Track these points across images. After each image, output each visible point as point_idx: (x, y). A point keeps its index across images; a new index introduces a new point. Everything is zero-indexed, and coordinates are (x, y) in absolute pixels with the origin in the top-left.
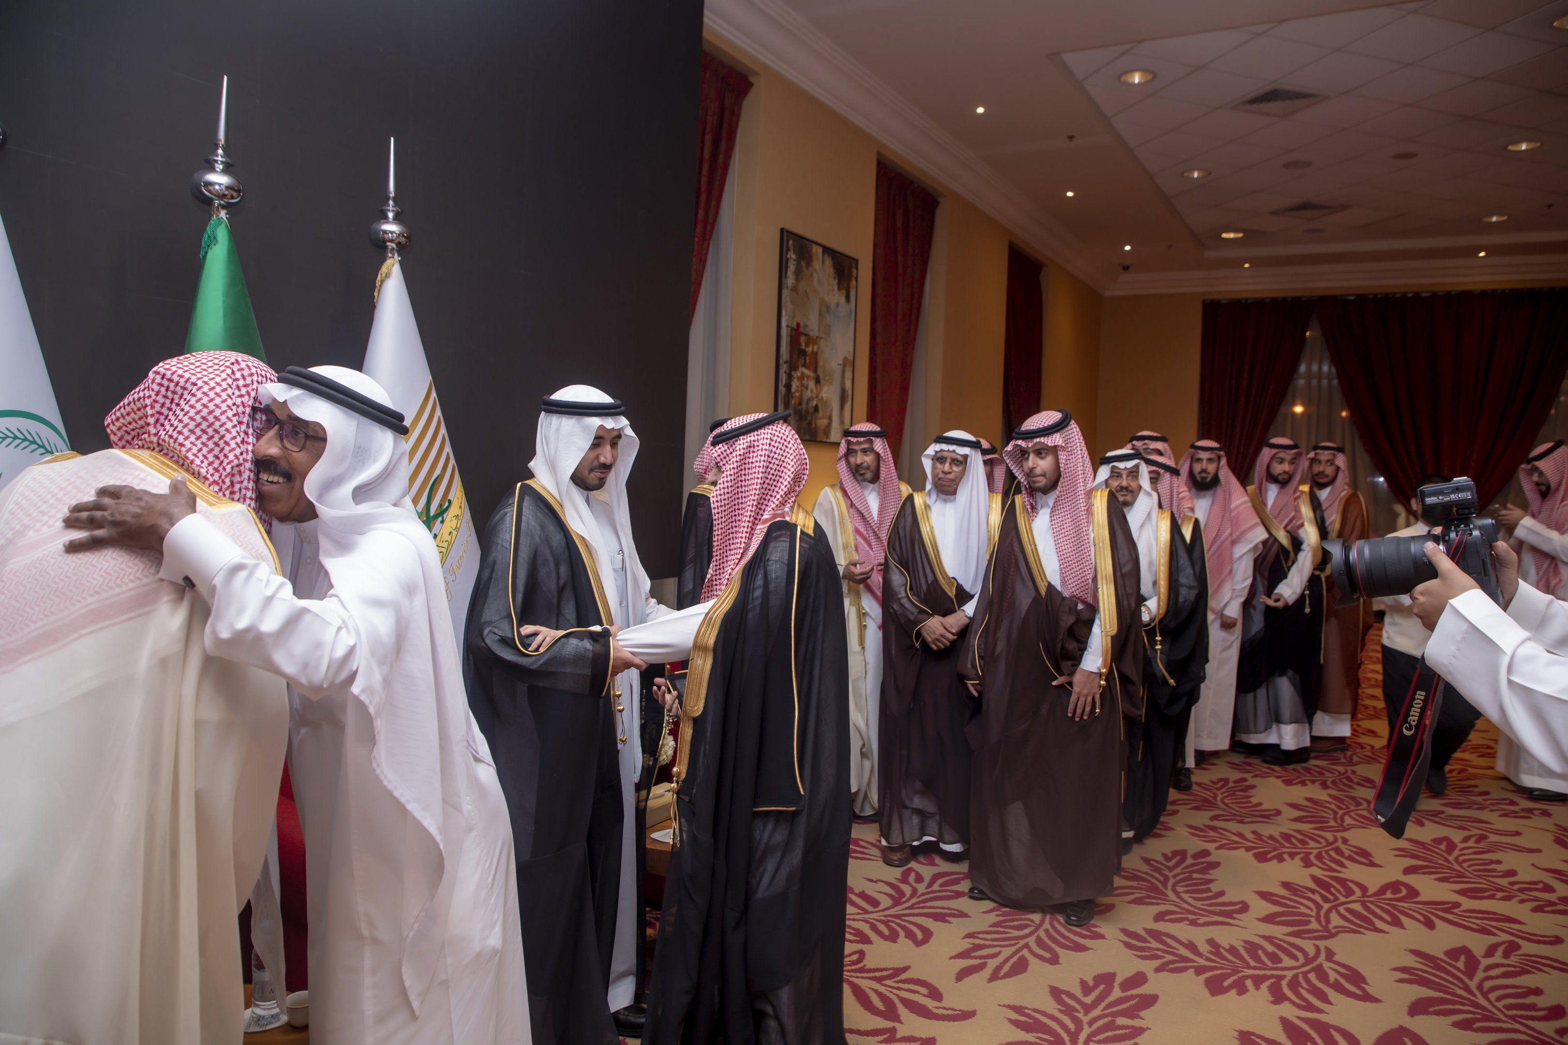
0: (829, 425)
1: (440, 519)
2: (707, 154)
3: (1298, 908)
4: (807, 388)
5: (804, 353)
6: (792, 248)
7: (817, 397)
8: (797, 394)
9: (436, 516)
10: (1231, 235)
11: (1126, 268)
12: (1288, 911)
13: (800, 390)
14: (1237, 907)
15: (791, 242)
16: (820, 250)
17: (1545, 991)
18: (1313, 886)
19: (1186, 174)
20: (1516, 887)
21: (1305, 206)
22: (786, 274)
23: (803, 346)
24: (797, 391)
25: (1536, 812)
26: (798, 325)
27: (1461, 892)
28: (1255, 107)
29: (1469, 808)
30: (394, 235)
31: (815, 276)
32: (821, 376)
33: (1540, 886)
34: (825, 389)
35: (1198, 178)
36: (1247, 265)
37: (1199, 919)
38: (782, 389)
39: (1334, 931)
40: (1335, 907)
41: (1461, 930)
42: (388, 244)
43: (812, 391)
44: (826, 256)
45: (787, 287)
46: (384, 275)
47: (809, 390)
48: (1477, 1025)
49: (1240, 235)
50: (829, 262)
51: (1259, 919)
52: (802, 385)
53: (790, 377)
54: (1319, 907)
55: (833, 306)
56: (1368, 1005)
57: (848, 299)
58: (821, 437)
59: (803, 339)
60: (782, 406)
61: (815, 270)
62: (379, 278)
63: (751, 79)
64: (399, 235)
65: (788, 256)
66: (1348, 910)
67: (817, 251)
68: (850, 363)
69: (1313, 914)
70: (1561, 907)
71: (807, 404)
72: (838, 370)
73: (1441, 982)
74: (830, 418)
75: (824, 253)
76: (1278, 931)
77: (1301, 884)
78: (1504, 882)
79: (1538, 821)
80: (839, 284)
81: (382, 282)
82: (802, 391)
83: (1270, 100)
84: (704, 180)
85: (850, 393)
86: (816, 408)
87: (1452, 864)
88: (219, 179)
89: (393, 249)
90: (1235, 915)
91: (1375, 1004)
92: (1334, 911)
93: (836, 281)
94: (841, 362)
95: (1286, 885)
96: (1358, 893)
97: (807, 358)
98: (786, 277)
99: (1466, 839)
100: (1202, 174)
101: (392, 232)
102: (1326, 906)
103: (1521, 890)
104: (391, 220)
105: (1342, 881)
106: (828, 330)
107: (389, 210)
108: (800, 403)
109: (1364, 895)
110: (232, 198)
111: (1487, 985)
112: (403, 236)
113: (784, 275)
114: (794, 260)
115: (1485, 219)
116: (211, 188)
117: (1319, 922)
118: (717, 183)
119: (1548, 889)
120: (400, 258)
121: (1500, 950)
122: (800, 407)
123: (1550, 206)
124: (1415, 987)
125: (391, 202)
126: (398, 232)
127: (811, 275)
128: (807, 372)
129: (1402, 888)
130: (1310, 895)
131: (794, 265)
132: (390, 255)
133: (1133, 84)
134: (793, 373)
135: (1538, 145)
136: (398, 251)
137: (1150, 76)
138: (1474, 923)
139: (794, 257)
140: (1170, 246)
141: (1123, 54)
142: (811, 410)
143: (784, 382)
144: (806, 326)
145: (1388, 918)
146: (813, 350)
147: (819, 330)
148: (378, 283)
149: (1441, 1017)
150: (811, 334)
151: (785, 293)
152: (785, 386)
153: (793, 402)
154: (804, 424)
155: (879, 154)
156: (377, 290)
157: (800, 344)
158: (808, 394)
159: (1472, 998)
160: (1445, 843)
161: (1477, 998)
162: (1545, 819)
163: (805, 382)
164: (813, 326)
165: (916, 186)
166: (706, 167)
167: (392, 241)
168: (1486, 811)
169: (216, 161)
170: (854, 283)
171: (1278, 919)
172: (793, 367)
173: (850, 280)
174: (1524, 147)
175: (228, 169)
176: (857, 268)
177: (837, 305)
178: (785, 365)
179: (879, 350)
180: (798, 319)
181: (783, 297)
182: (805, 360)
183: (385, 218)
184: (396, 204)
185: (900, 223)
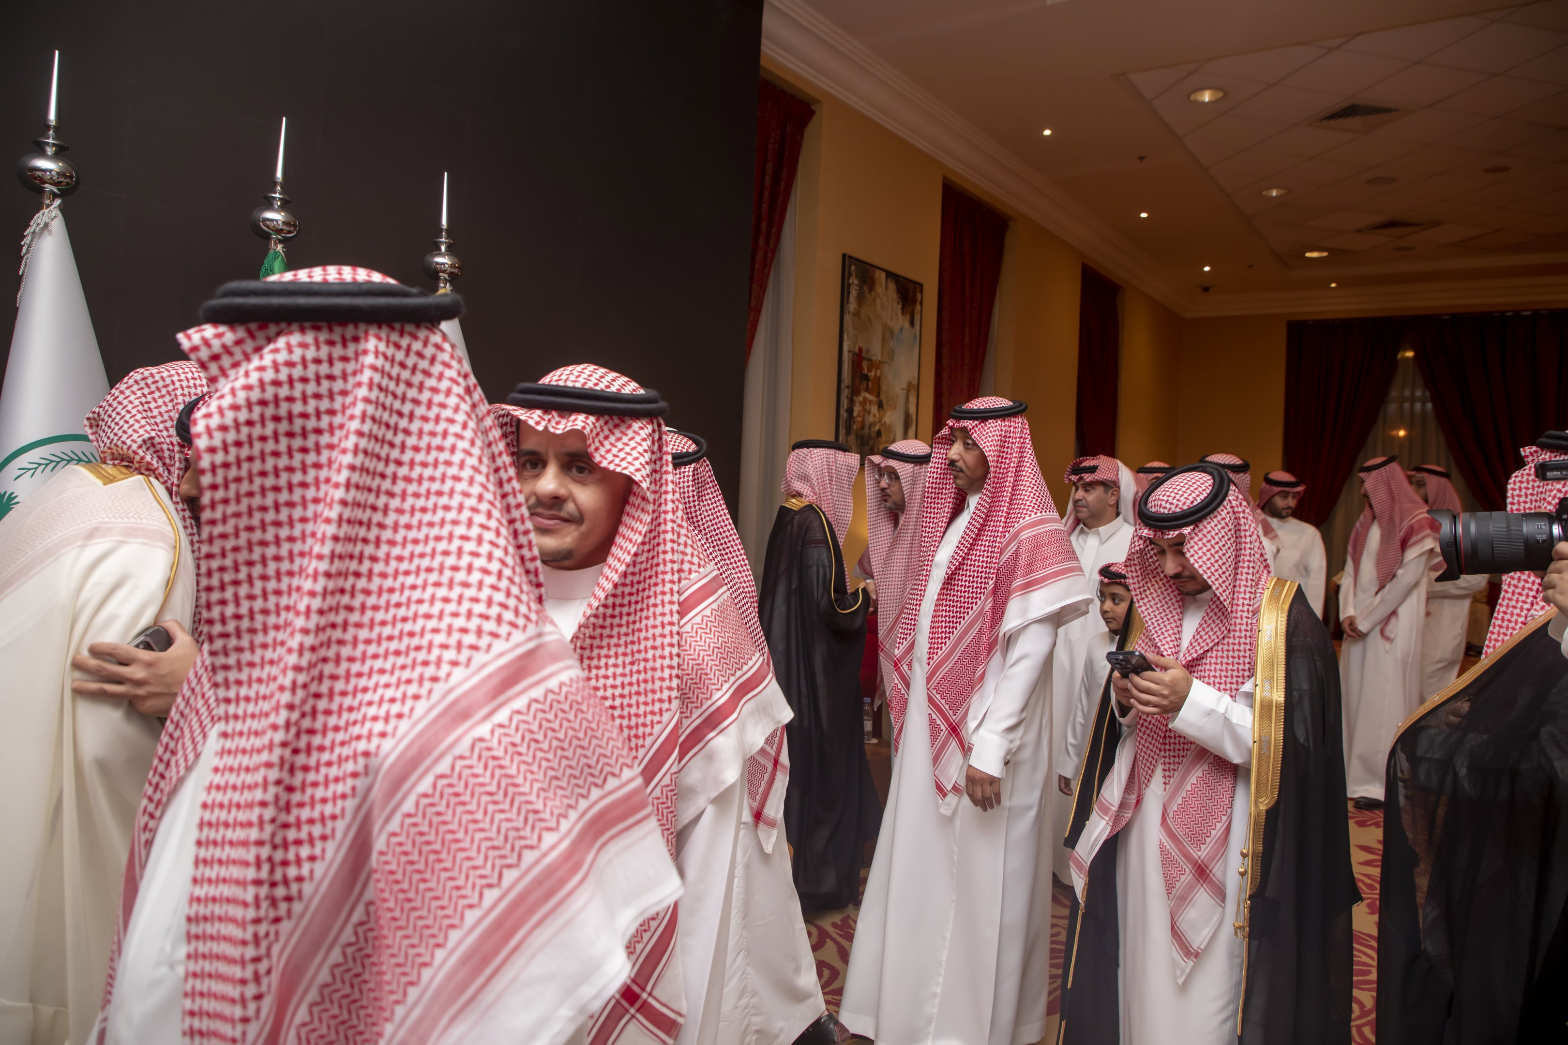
2: (768, 181)
4: (869, 413)
5: (866, 378)
6: (854, 273)
8: (859, 419)
10: (1315, 255)
11: (1206, 289)
15: (853, 268)
16: (883, 275)
19: (1264, 193)
21: (1392, 224)
22: (848, 299)
23: (865, 371)
24: (859, 416)
26: (860, 350)
28: (1332, 123)
30: (447, 267)
31: (878, 301)
32: (884, 401)
34: (888, 413)
35: (1276, 197)
36: (1333, 285)
38: (844, 414)
42: (441, 275)
43: (874, 416)
44: (889, 281)
45: (849, 313)
47: (872, 415)
49: (1325, 254)
50: (892, 286)
55: (896, 330)
57: (912, 323)
59: (865, 364)
61: (879, 295)
63: (813, 107)
64: (451, 266)
65: (850, 282)
67: (881, 276)
68: (914, 388)
71: (870, 428)
72: (902, 395)
75: (887, 277)
80: (903, 309)
82: (864, 416)
83: (1349, 116)
84: (765, 207)
85: (914, 418)
86: (879, 433)
88: (275, 216)
89: (446, 277)
93: (900, 306)
94: (905, 386)
97: (870, 383)
98: (848, 302)
100: (1281, 192)
101: (443, 264)
104: (443, 252)
106: (891, 355)
107: (441, 244)
108: (862, 428)
110: (289, 232)
112: (455, 267)
113: (846, 300)
114: (857, 285)
116: (268, 223)
118: (778, 210)
125: (444, 237)
126: (450, 264)
127: (874, 300)
131: (856, 290)
132: (442, 285)
133: (1204, 103)
134: (855, 398)
136: (449, 281)
137: (1220, 94)
139: (856, 282)
140: (1251, 266)
141: (1191, 73)
142: (874, 435)
143: (845, 407)
144: (869, 351)
146: (875, 376)
147: (882, 355)
150: (874, 358)
151: (847, 318)
152: (847, 411)
155: (945, 178)
157: (862, 369)
158: (871, 419)
164: (876, 351)
165: (984, 208)
166: (767, 194)
167: (444, 271)
169: (274, 198)
170: (918, 307)
173: (915, 304)
175: (285, 206)
176: (921, 292)
177: (901, 329)
178: (847, 390)
179: (945, 374)
180: (860, 344)
181: (845, 322)
183: (438, 251)
184: (448, 238)
185: (967, 248)
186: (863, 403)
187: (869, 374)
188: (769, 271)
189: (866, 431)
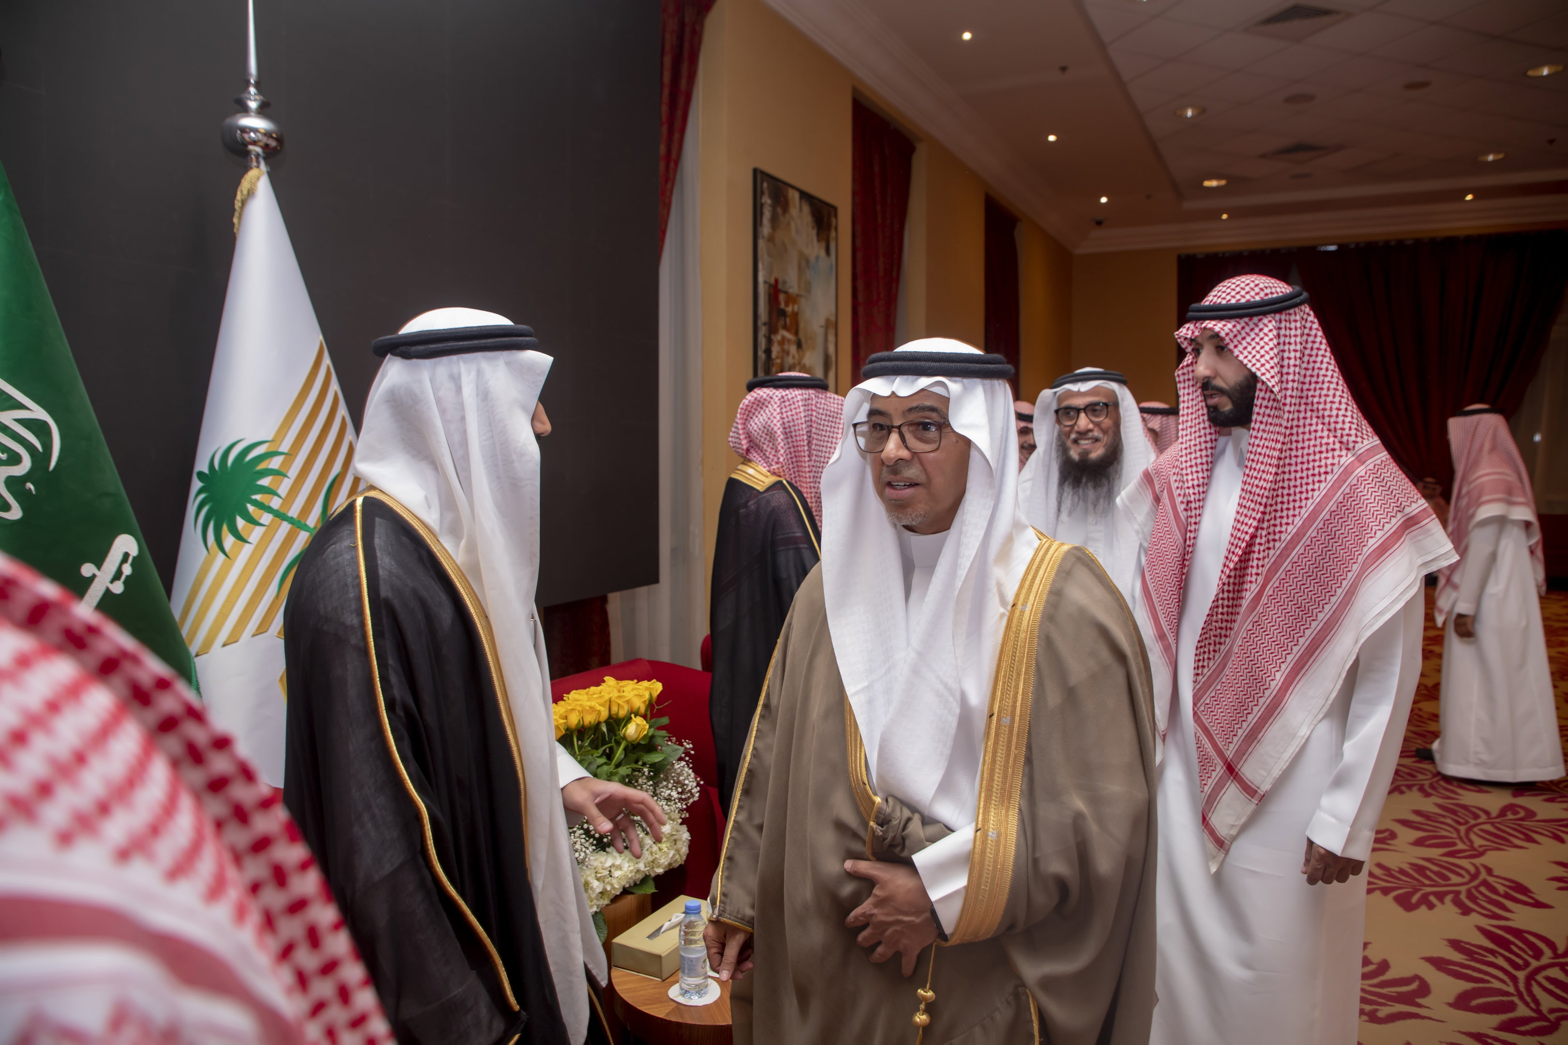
2: (667, 76)
3: (1488, 982)
4: (788, 353)
5: (783, 313)
6: (766, 192)
8: (778, 361)
10: (1214, 183)
11: (1100, 223)
12: (1480, 988)
13: (780, 354)
14: (1414, 986)
15: (765, 185)
16: (796, 195)
18: (1491, 946)
19: (1179, 112)
21: (1297, 148)
22: (761, 222)
24: (777, 357)
26: (776, 281)
30: (259, 134)
31: (793, 224)
32: (803, 340)
34: (808, 353)
35: (1192, 116)
36: (1225, 216)
37: (1377, 1010)
38: (762, 355)
39: (1552, 1017)
40: (1530, 978)
42: (251, 147)
43: (794, 357)
44: (803, 201)
45: (763, 237)
46: (245, 192)
47: (791, 357)
49: (1223, 183)
50: (806, 209)
51: (1450, 1005)
52: (783, 351)
53: (769, 341)
54: (1514, 979)
55: (812, 259)
57: (828, 251)
59: (782, 297)
61: (793, 218)
62: (238, 197)
64: (267, 133)
65: (763, 201)
66: (1548, 979)
67: (794, 196)
68: (832, 325)
69: (1511, 989)
72: (820, 332)
75: (800, 198)
76: (1487, 1023)
77: (1473, 942)
80: (818, 235)
81: (244, 203)
82: (783, 355)
84: (664, 106)
85: (834, 359)
89: (258, 155)
90: (1420, 1001)
92: (1533, 983)
93: (814, 232)
94: (822, 323)
95: (1456, 944)
96: (1548, 952)
97: (788, 320)
98: (761, 225)
100: (1196, 112)
101: (255, 130)
102: (1521, 975)
104: (252, 114)
105: (1518, 933)
106: (808, 287)
107: (250, 99)
109: (1556, 956)
112: (271, 137)
113: (758, 224)
114: (770, 206)
117: (1527, 1004)
118: (679, 113)
120: (268, 168)
123: (1550, 141)
125: (252, 90)
126: (263, 131)
127: (788, 224)
128: (789, 336)
130: (1491, 958)
131: (769, 211)
132: (253, 164)
134: (773, 337)
136: (265, 159)
139: (769, 202)
143: (763, 348)
144: (785, 282)
146: (793, 311)
147: (799, 287)
148: (238, 205)
150: (791, 291)
151: (761, 243)
152: (764, 352)
155: (855, 90)
156: (237, 214)
158: (789, 361)
163: (786, 347)
164: (792, 284)
165: (892, 128)
166: (666, 92)
167: (256, 142)
170: (833, 234)
171: (1474, 1003)
172: (772, 330)
173: (829, 230)
174: (1545, 71)
176: (836, 216)
177: (817, 258)
178: (763, 328)
179: (861, 310)
180: (776, 274)
181: (759, 248)
182: (785, 322)
183: (245, 110)
184: (260, 91)
185: (877, 169)
186: (782, 342)
188: (673, 185)
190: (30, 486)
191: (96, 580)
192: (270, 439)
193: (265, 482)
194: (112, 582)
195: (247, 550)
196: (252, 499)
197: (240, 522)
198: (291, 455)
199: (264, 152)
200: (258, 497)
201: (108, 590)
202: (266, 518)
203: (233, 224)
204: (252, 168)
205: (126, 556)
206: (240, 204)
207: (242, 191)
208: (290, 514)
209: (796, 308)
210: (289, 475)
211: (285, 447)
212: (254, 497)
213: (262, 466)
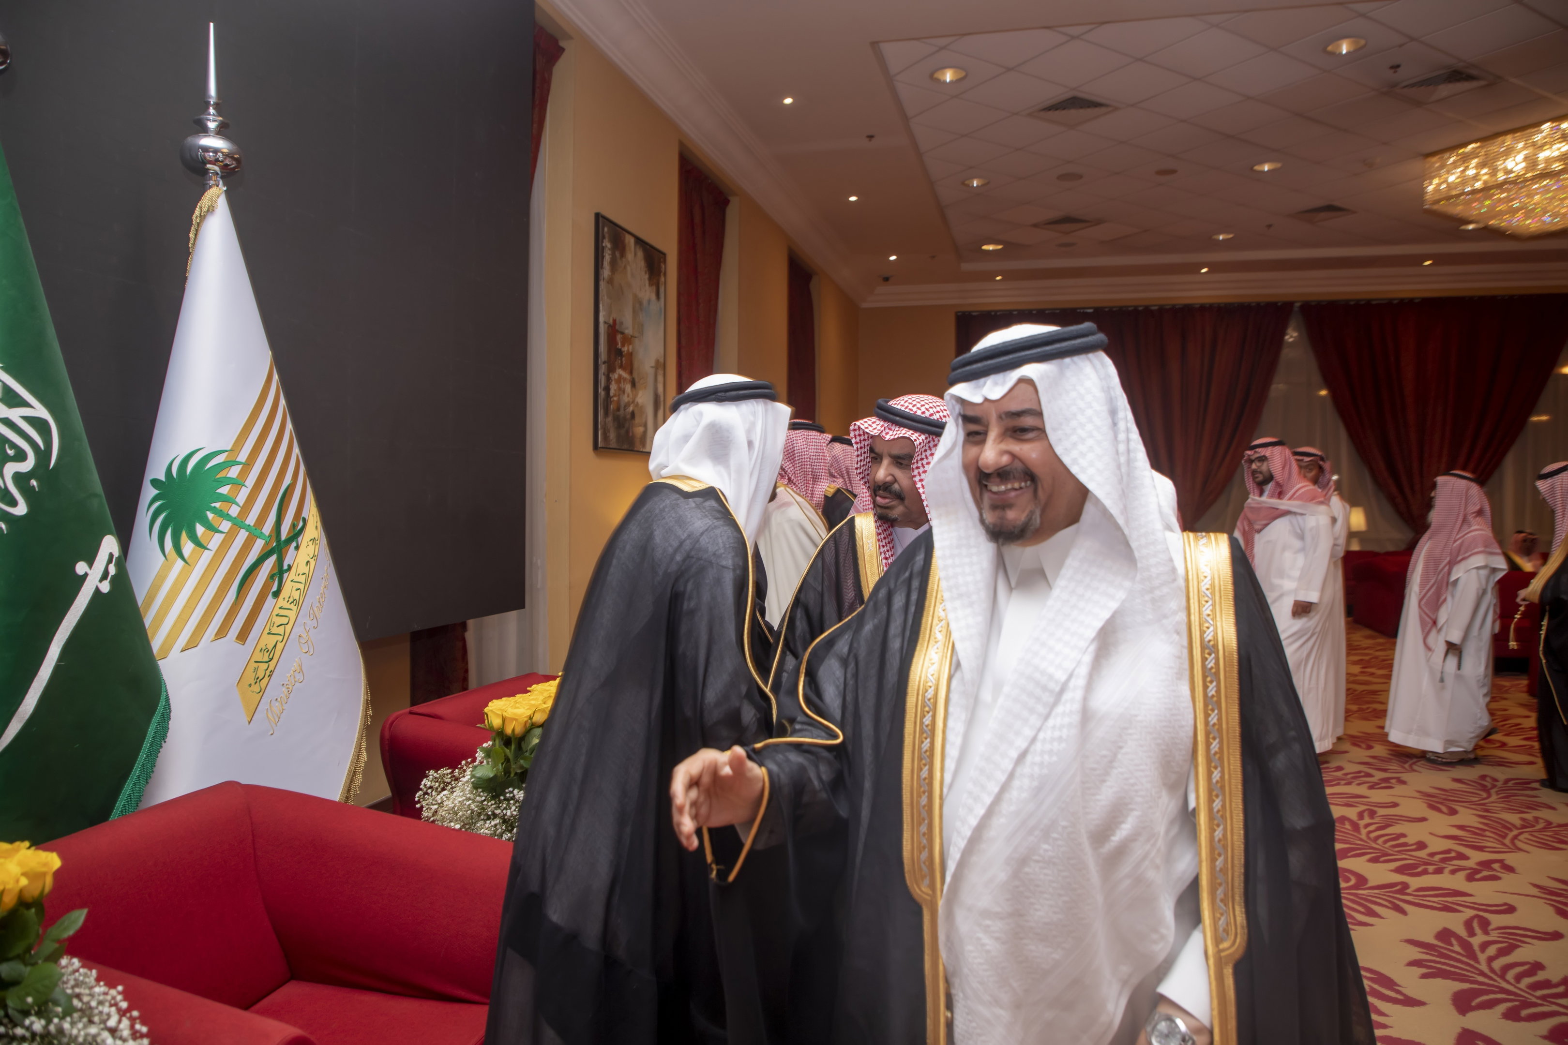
0: (645, 432)
1: (294, 544)
4: (624, 392)
5: (619, 353)
6: (607, 236)
7: (633, 402)
8: (615, 399)
9: (289, 540)
10: (991, 247)
11: (886, 279)
13: (617, 394)
15: (606, 229)
16: (632, 241)
17: (1545, 962)
19: (966, 182)
20: (1437, 858)
21: (1066, 221)
22: (602, 264)
23: (619, 346)
24: (615, 395)
25: (1393, 781)
26: (614, 321)
27: (1398, 870)
28: (1049, 114)
29: (1338, 784)
30: (220, 154)
31: (629, 268)
32: (636, 380)
33: (1453, 854)
34: (640, 393)
35: (977, 186)
36: (998, 278)
38: (602, 393)
41: (1428, 911)
42: (209, 166)
43: (629, 396)
44: (638, 247)
45: (604, 279)
46: (205, 209)
47: (626, 395)
48: (1524, 1013)
49: (1000, 247)
50: (640, 254)
52: (620, 389)
53: (608, 379)
55: (645, 303)
56: (1416, 1009)
57: (658, 296)
58: (638, 447)
59: (619, 337)
60: (602, 411)
61: (629, 262)
62: (197, 212)
63: (562, 44)
64: (226, 155)
65: (604, 245)
67: (630, 241)
68: (661, 366)
70: (1485, 873)
71: (625, 410)
72: (651, 372)
73: (1457, 970)
74: (645, 426)
75: (636, 243)
78: (1423, 854)
79: (1399, 789)
80: (650, 279)
81: (203, 218)
82: (619, 395)
83: (1064, 109)
85: (662, 399)
86: (633, 414)
87: (1368, 843)
89: (217, 174)
91: (1422, 1007)
93: (647, 276)
94: (653, 364)
97: (623, 359)
98: (602, 268)
99: (1361, 816)
100: (980, 184)
101: (215, 150)
103: (1443, 860)
104: (212, 132)
106: (641, 329)
107: (210, 120)
108: (618, 409)
111: (1497, 964)
112: (233, 157)
113: (600, 266)
114: (609, 249)
115: (1215, 237)
119: (1462, 856)
120: (225, 188)
121: (1475, 924)
122: (618, 413)
123: (1270, 226)
124: (1439, 981)
125: (212, 111)
126: (225, 150)
127: (625, 267)
128: (625, 375)
129: (1350, 876)
131: (609, 254)
132: (212, 183)
133: (945, 82)
134: (611, 375)
135: (1279, 165)
136: (222, 178)
137: (961, 75)
138: (1434, 902)
139: (609, 245)
140: (933, 257)
141: (941, 49)
142: (629, 417)
143: (603, 385)
144: (622, 323)
145: (1362, 910)
146: (628, 350)
147: (633, 328)
148: (194, 220)
149: (1488, 1011)
150: (626, 332)
151: (602, 285)
152: (603, 390)
153: (612, 407)
154: (623, 431)
155: (682, 145)
156: (193, 229)
158: (625, 399)
159: (1496, 984)
160: (1347, 823)
161: (1499, 983)
162: (1403, 786)
163: (622, 385)
164: (628, 325)
165: (710, 181)
167: (216, 162)
168: (1354, 784)
170: (662, 279)
172: (611, 369)
173: (659, 275)
174: (1266, 168)
176: (664, 262)
177: (649, 301)
178: (604, 366)
179: (684, 353)
180: (614, 315)
181: (600, 289)
182: (622, 362)
183: (205, 130)
184: (219, 112)
185: (697, 219)
186: (620, 380)
187: (623, 349)
189: (622, 412)
190: (34, 482)
191: (89, 578)
192: (229, 448)
193: (224, 490)
194: (101, 581)
195: (207, 557)
196: (211, 506)
197: (200, 529)
198: (248, 465)
199: (221, 172)
200: (217, 505)
201: (97, 589)
202: (226, 526)
203: (189, 238)
204: (210, 187)
205: (111, 555)
206: (198, 221)
207: (201, 208)
208: (247, 522)
209: (631, 347)
210: (247, 483)
211: (243, 457)
212: (213, 505)
213: (222, 475)
